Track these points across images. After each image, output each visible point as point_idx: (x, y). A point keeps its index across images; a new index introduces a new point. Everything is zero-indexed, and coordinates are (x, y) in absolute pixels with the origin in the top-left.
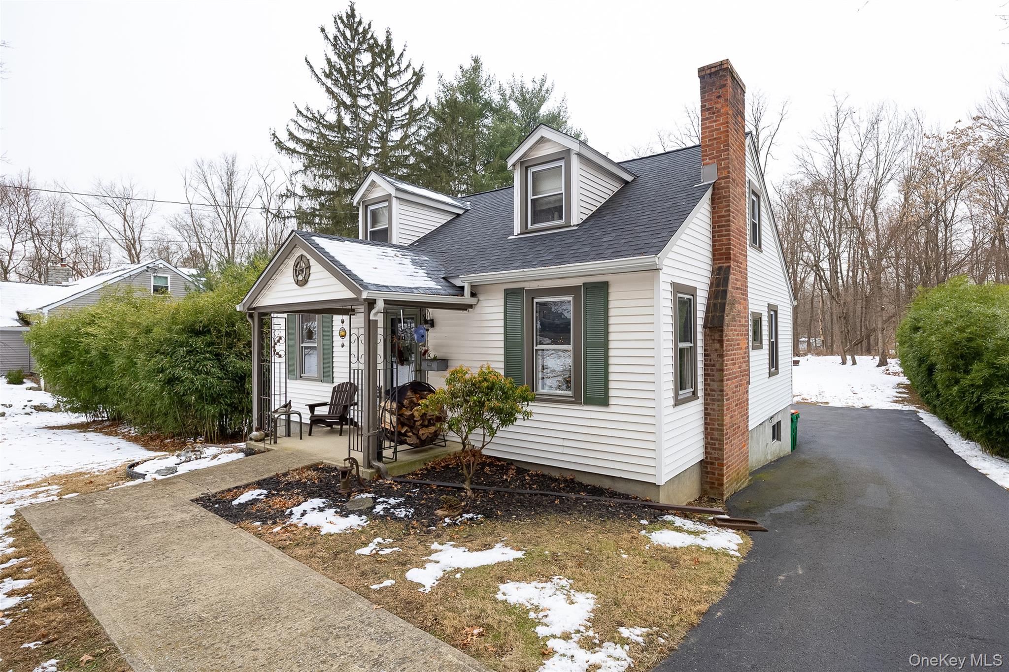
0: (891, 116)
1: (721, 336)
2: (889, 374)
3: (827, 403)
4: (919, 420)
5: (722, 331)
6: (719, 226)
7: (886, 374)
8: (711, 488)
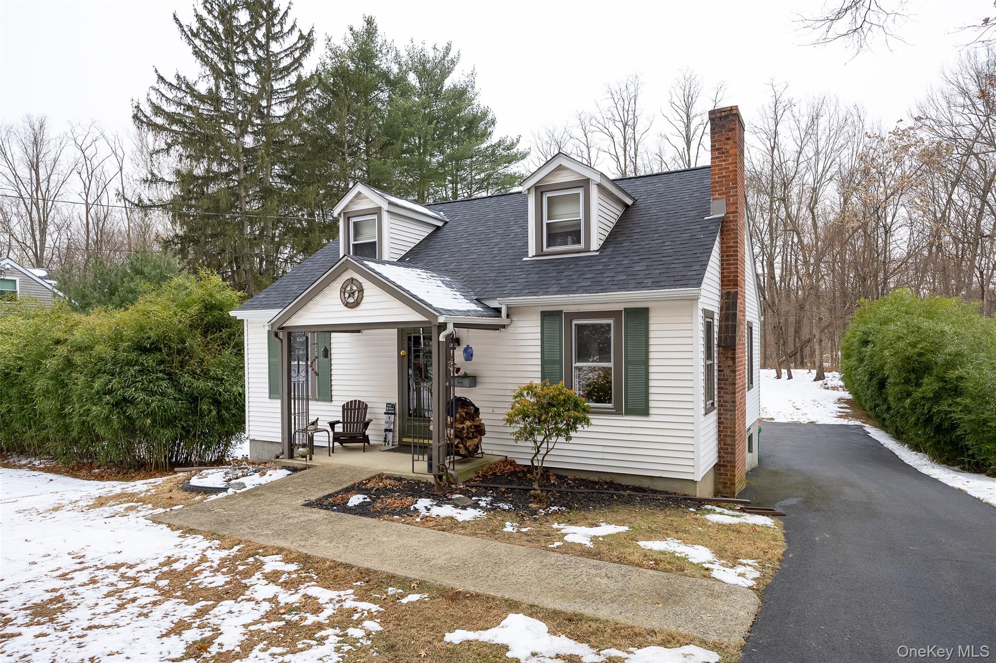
0: (832, 111)
1: (734, 354)
2: (828, 388)
3: (772, 419)
4: (866, 434)
5: (735, 350)
6: (727, 256)
7: (825, 388)
8: (724, 487)
